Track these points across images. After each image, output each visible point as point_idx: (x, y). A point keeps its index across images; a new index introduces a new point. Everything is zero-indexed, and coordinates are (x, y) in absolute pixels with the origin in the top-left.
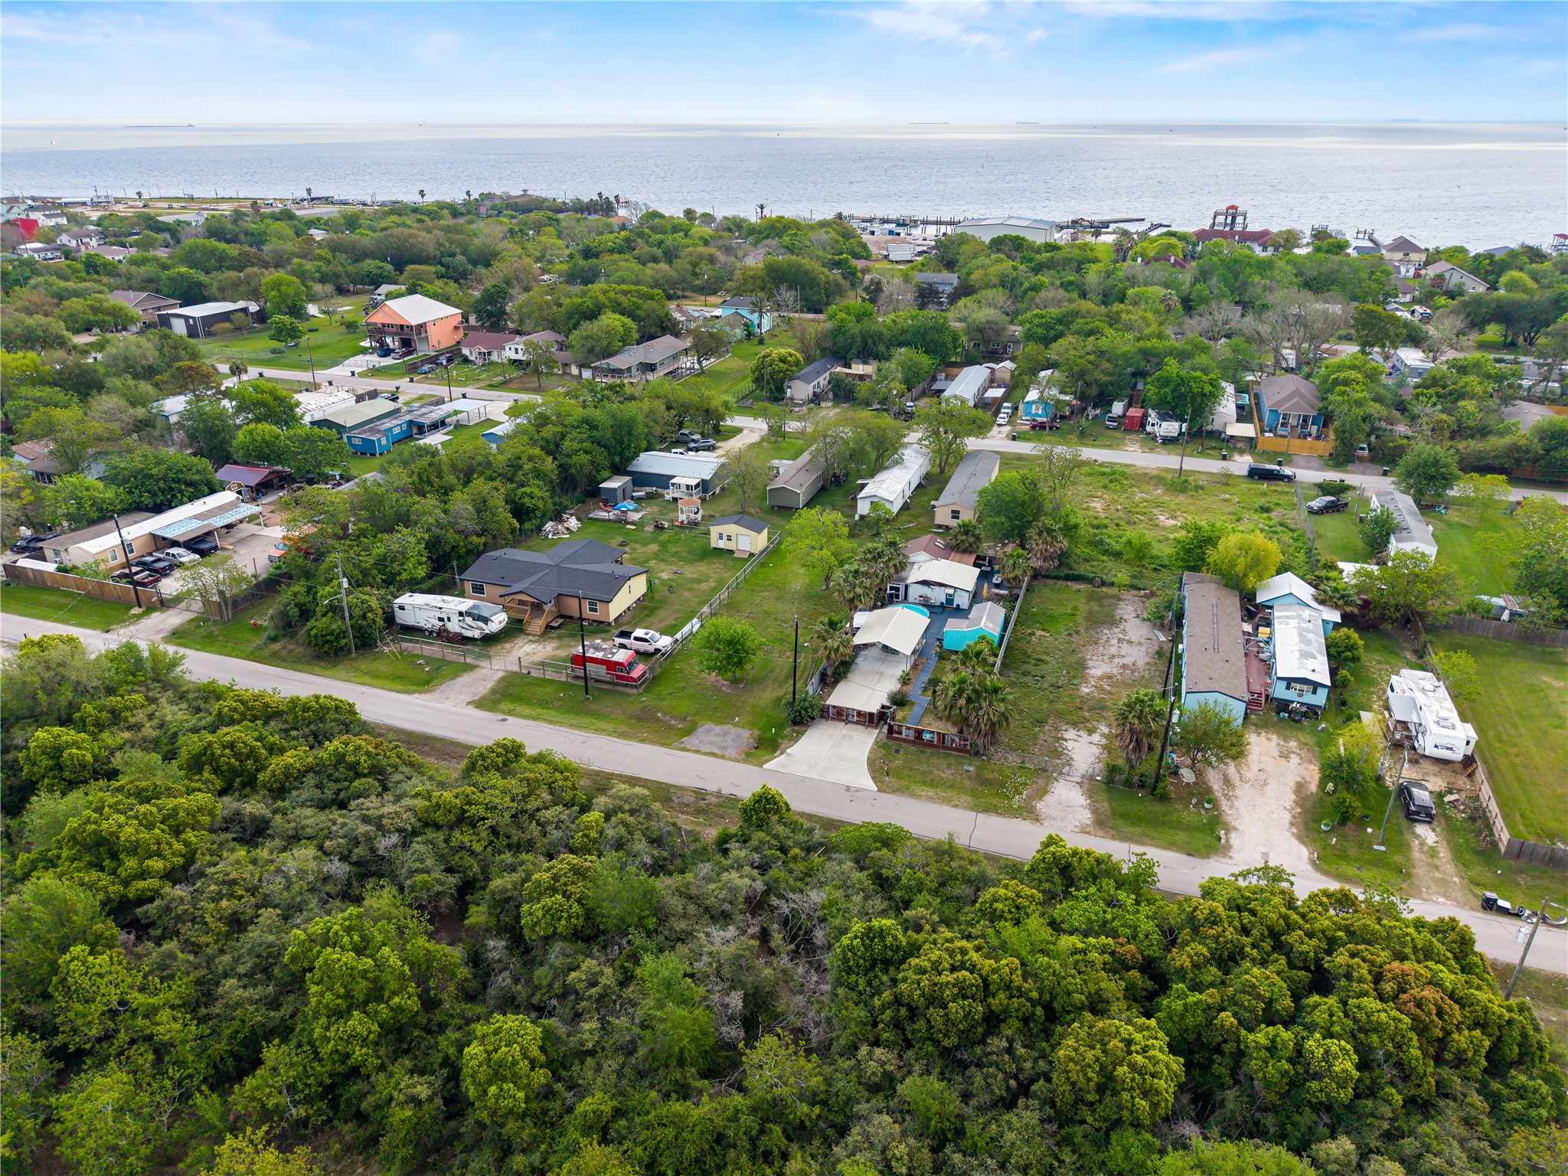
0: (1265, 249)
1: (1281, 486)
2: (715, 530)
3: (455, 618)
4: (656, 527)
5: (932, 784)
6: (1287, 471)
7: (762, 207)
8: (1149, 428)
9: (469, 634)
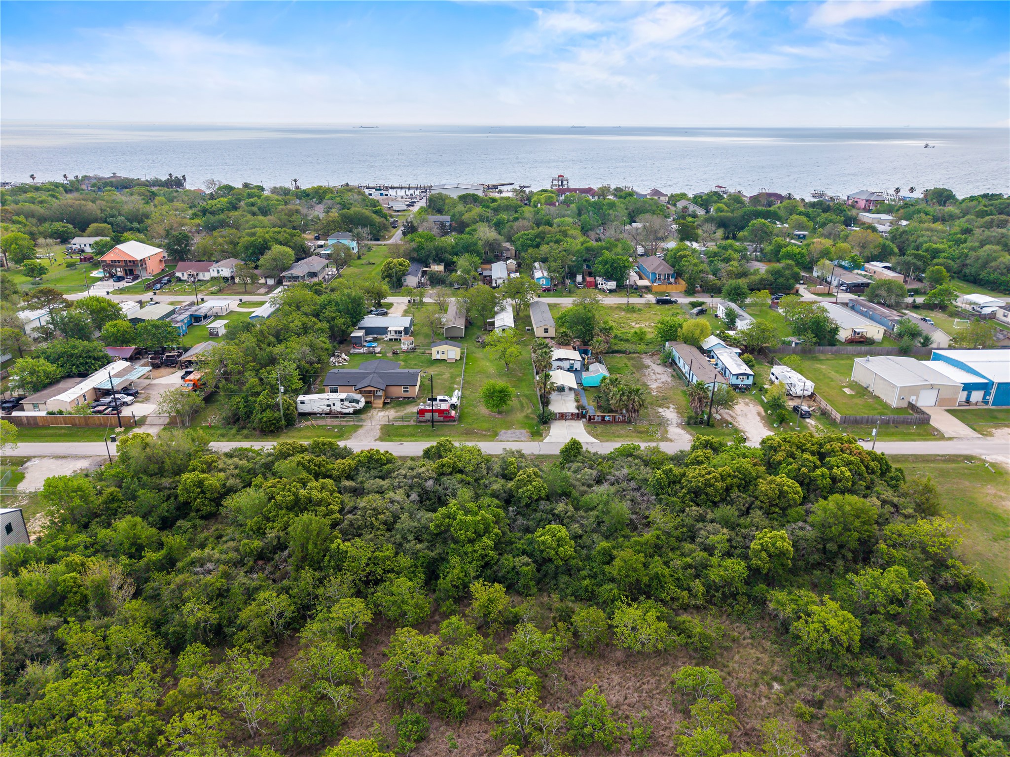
0: (593, 197)
1: (674, 306)
2: (434, 350)
3: (338, 404)
4: (394, 353)
5: (618, 437)
6: (673, 299)
7: (295, 181)
8: (600, 286)
9: (347, 411)
